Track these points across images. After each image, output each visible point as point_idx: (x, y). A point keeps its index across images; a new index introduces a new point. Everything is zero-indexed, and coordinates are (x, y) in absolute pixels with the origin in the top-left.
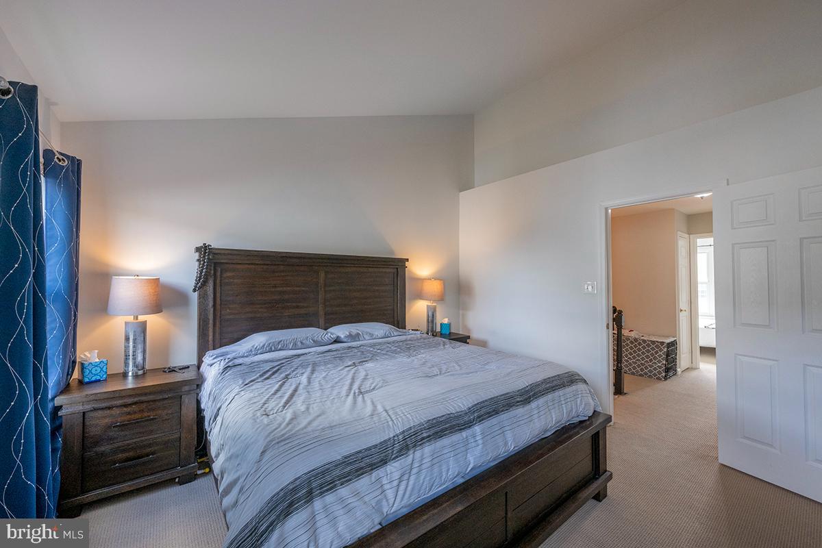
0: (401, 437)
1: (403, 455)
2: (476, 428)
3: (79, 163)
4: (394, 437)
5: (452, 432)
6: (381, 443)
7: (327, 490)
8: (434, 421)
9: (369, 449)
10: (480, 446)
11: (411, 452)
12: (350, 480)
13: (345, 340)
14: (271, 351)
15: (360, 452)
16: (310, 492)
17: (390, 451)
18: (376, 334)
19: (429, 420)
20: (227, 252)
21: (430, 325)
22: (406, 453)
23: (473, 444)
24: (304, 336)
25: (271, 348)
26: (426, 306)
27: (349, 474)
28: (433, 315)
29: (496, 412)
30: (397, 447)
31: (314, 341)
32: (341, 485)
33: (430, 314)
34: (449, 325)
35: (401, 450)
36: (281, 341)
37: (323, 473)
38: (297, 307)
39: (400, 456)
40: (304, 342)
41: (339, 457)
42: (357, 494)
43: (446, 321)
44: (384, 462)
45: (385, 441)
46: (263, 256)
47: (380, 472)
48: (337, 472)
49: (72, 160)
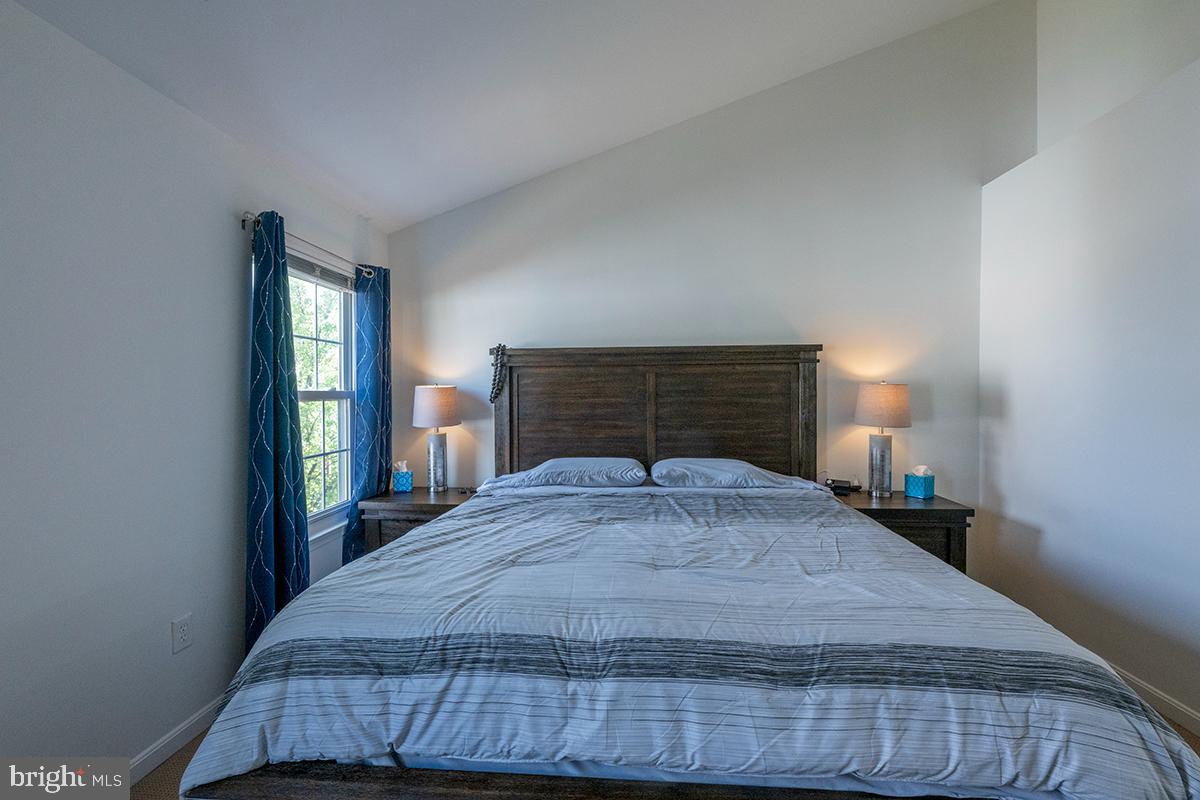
0: (440, 643)
1: (433, 672)
2: (605, 684)
3: (386, 273)
4: (429, 638)
5: (541, 672)
6: (405, 640)
7: (306, 673)
8: (513, 640)
9: (384, 642)
10: (596, 725)
11: (447, 673)
12: (341, 673)
13: (659, 482)
14: (547, 484)
15: (369, 641)
16: (288, 666)
17: (416, 659)
18: (720, 479)
19: (504, 635)
20: (521, 353)
21: (876, 476)
22: (440, 672)
23: (587, 714)
24: (596, 469)
25: (548, 480)
26: (868, 437)
27: (341, 664)
28: (883, 457)
29: (672, 672)
30: (429, 655)
31: (609, 477)
32: (325, 674)
33: (877, 453)
34: (929, 481)
35: (432, 663)
36: (562, 472)
37: (311, 648)
38: (616, 427)
39: (429, 672)
40: (594, 477)
41: (339, 636)
42: (343, 697)
43: (921, 471)
44: (403, 671)
45: (412, 639)
46: (566, 355)
47: (391, 683)
48: (326, 655)
49: (378, 270)
